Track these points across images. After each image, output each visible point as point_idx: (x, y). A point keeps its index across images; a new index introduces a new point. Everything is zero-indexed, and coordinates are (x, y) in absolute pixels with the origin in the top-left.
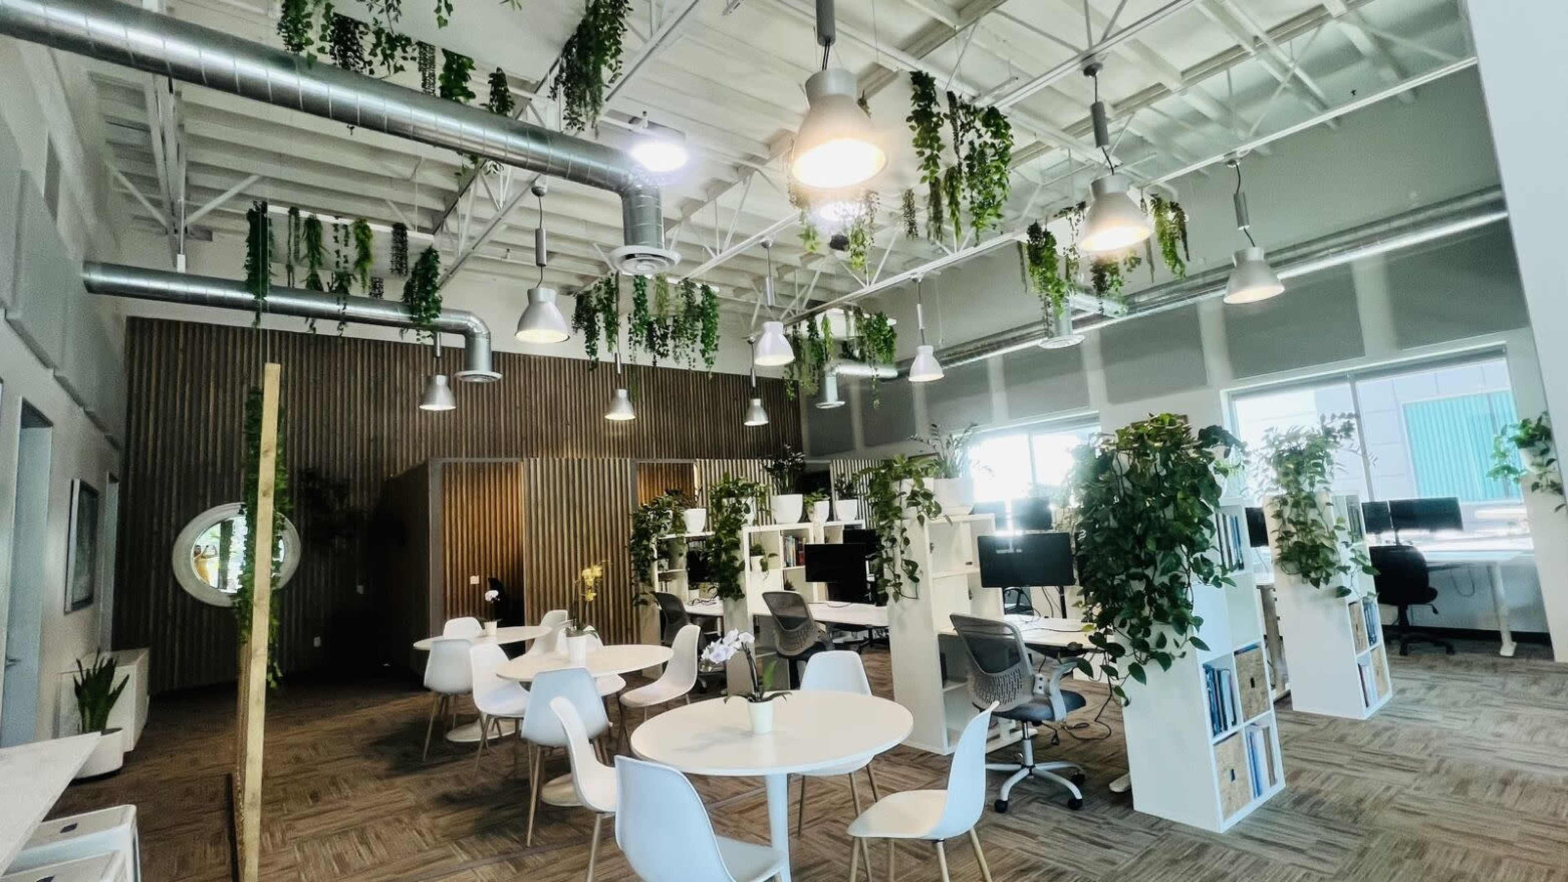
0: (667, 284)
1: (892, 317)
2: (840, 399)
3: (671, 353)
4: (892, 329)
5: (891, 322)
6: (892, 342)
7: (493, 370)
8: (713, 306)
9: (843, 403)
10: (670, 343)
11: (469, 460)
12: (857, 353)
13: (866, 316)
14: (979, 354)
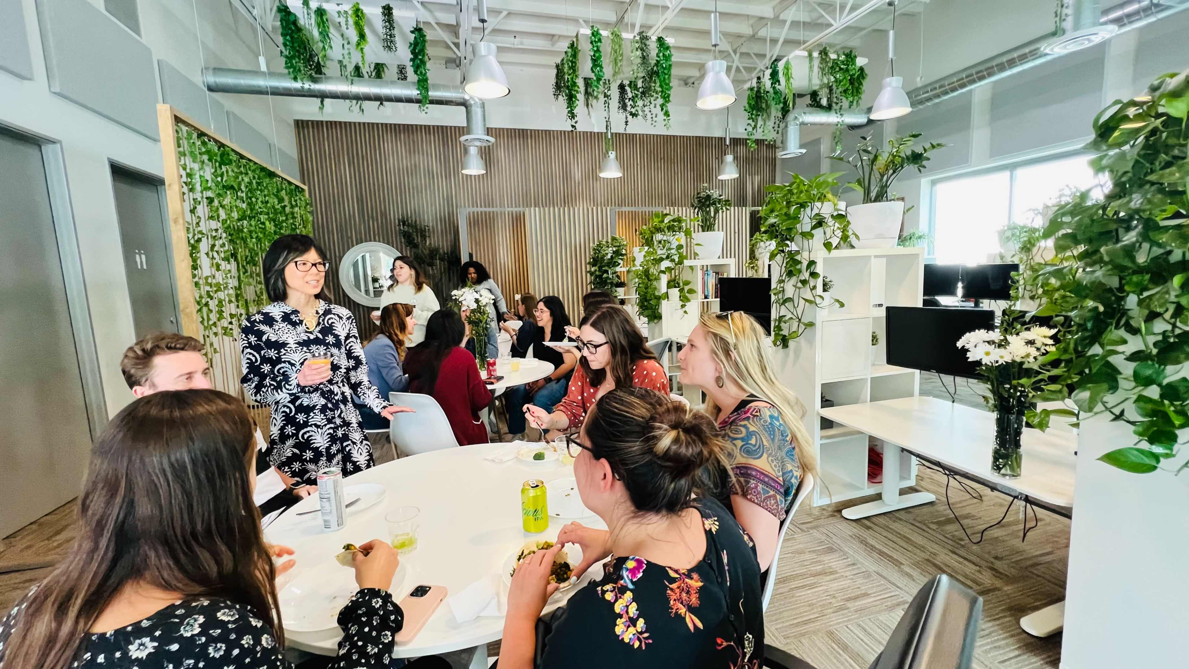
0: (621, 39)
1: (863, 56)
2: (801, 146)
3: (640, 113)
4: (861, 69)
5: (860, 61)
6: (861, 84)
7: (488, 135)
8: (667, 58)
9: (804, 151)
10: (640, 103)
11: (510, 209)
12: (824, 102)
13: (833, 56)
14: (963, 86)
